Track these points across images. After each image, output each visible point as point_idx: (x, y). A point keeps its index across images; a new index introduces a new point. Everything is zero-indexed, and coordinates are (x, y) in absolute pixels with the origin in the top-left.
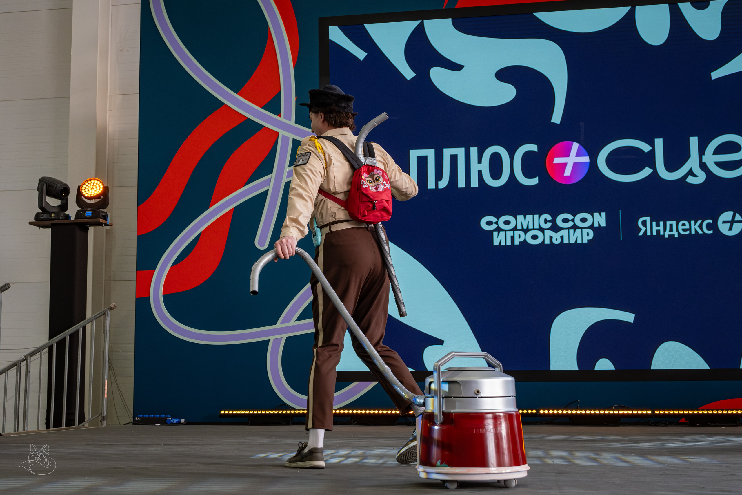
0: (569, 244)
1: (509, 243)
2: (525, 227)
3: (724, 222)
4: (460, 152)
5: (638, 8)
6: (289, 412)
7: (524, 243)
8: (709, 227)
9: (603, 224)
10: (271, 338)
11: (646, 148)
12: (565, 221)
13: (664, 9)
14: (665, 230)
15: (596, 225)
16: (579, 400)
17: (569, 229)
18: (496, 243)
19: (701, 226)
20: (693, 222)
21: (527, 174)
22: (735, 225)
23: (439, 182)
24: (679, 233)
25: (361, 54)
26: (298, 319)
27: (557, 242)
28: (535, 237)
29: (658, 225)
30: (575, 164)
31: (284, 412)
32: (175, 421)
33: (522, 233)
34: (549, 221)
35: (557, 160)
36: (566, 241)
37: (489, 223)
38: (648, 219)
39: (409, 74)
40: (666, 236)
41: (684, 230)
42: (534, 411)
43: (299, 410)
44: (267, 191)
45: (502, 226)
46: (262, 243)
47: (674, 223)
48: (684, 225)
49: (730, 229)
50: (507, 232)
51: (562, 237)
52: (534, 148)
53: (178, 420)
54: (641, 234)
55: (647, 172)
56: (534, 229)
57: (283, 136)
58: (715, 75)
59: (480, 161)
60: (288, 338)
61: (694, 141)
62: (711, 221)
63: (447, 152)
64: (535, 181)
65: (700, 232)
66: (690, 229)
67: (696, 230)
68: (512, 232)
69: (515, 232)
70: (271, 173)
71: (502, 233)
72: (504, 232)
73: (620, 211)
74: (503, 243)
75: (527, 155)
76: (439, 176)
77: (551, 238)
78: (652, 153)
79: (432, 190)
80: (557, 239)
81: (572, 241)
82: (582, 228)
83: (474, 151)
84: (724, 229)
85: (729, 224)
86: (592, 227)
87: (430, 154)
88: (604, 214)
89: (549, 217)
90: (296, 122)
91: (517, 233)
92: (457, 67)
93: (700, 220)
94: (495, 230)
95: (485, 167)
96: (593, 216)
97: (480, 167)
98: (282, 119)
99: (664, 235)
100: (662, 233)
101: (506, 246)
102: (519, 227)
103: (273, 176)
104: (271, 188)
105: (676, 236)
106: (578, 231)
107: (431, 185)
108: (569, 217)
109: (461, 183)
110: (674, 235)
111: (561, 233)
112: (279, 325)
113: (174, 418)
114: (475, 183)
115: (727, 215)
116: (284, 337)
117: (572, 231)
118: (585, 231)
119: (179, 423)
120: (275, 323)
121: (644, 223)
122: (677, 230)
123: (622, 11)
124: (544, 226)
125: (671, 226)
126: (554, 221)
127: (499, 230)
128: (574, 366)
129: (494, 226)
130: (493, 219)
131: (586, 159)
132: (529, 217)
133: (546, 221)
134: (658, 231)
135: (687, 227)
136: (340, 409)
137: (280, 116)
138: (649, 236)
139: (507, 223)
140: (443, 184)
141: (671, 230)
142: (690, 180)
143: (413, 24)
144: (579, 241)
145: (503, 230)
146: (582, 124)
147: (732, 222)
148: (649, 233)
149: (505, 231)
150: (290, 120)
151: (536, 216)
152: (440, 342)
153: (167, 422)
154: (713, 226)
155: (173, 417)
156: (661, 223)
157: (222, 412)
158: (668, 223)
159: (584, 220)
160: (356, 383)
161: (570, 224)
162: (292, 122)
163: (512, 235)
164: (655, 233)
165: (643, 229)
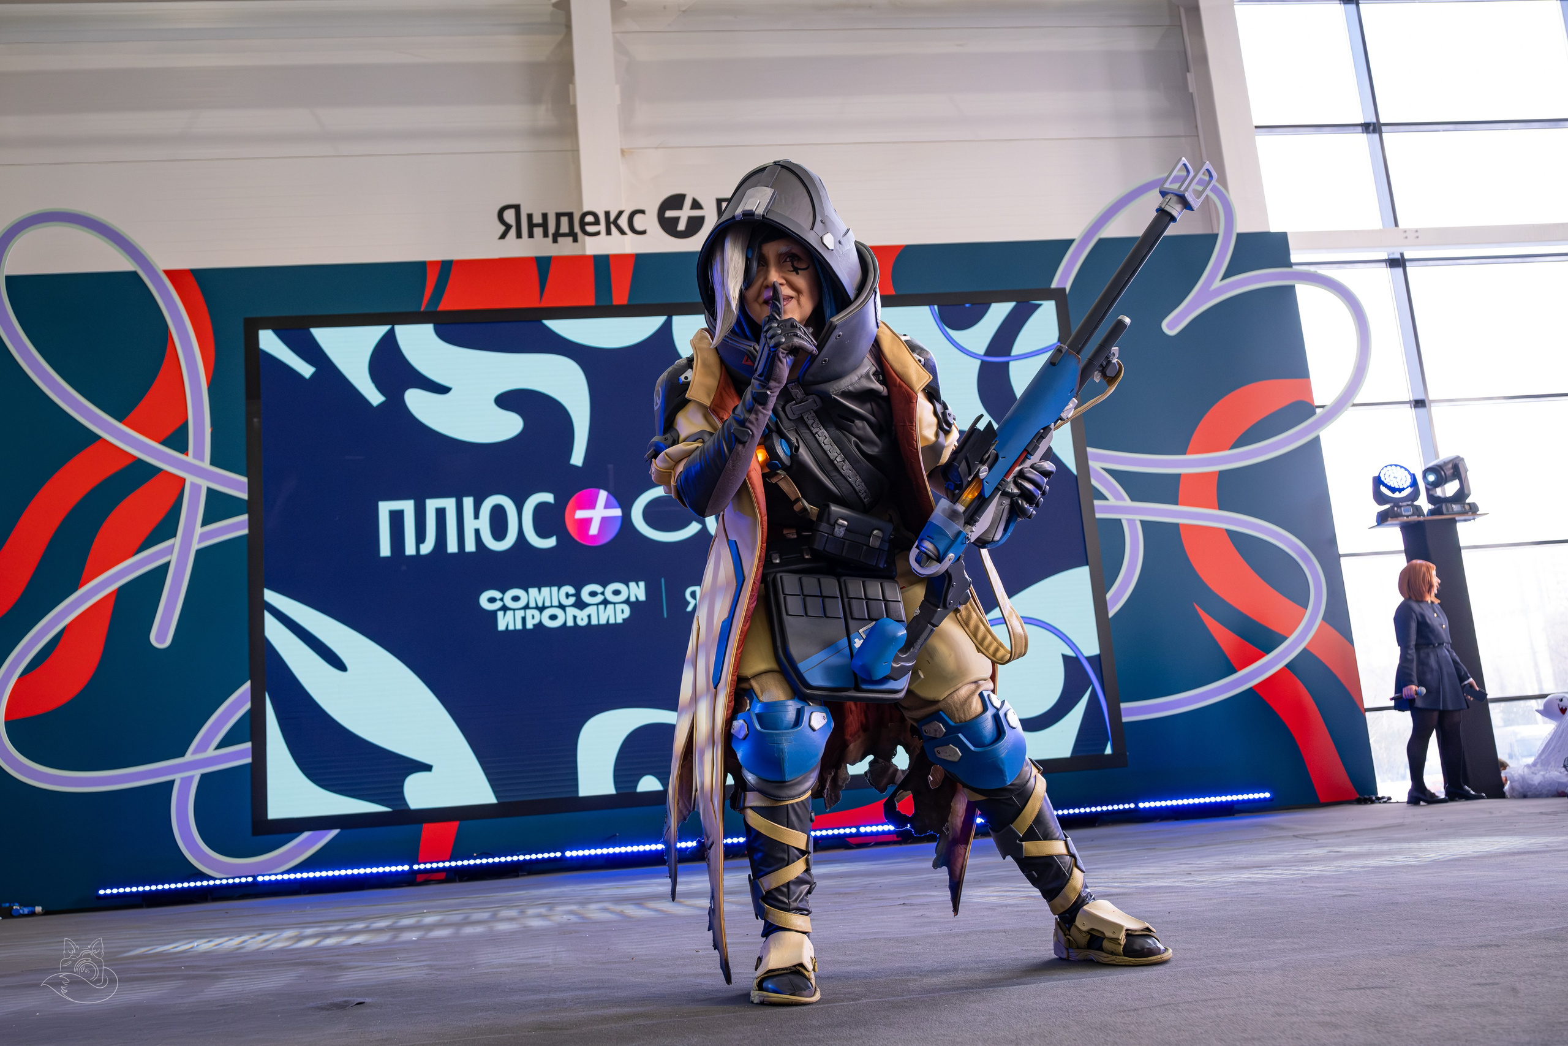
0: (599, 626)
1: (519, 626)
2: (540, 605)
4: (449, 504)
5: (676, 319)
6: (205, 883)
7: (540, 626)
9: (642, 597)
10: (178, 777)
12: (593, 594)
15: (633, 599)
16: (618, 834)
17: (597, 604)
18: (501, 627)
21: (541, 533)
23: (422, 546)
25: (306, 370)
26: (219, 747)
27: (582, 623)
28: (553, 617)
30: (604, 520)
31: (199, 884)
32: (26, 911)
33: (536, 613)
34: (572, 595)
35: (580, 514)
36: (594, 622)
37: (492, 600)
39: (375, 397)
42: (558, 854)
43: (221, 879)
44: (168, 564)
45: (509, 603)
46: (161, 637)
50: (516, 612)
51: (589, 617)
52: (549, 497)
53: (30, 909)
55: (694, 528)
56: (552, 606)
57: (192, 484)
59: (477, 516)
60: (203, 776)
63: (432, 505)
64: (551, 542)
68: (523, 611)
69: (528, 611)
70: (174, 535)
71: (509, 613)
72: (512, 612)
73: (663, 580)
74: (511, 627)
75: (540, 508)
76: (420, 537)
77: (575, 617)
79: (411, 557)
80: (582, 619)
81: (603, 621)
82: (614, 604)
83: (468, 502)
86: (627, 602)
87: (407, 506)
88: (642, 584)
89: (571, 590)
90: (212, 463)
91: (529, 612)
92: (443, 390)
94: (500, 609)
95: (484, 523)
96: (628, 586)
97: (477, 524)
98: (190, 458)
101: (515, 631)
102: (532, 604)
103: (177, 541)
104: (174, 558)
106: (610, 607)
107: (410, 549)
108: (598, 588)
109: (452, 547)
111: (587, 611)
112: (189, 756)
113: (25, 906)
114: (470, 546)
116: (197, 774)
117: (602, 607)
118: (619, 607)
119: (33, 914)
120: (183, 755)
121: (693, 594)
123: (655, 322)
124: (565, 602)
126: (578, 595)
127: (505, 608)
128: (609, 789)
129: (499, 604)
130: (497, 594)
131: (617, 512)
132: (545, 590)
133: (568, 595)
136: (282, 873)
137: (187, 455)
139: (516, 599)
140: (427, 548)
143: (381, 330)
144: (612, 621)
145: (510, 609)
146: (610, 466)
149: (514, 610)
150: (202, 460)
151: (555, 589)
152: (428, 768)
153: (13, 913)
155: (21, 905)
157: (102, 892)
159: (617, 593)
160: (306, 834)
161: (600, 598)
162: (206, 464)
163: (523, 615)
165: (692, 602)
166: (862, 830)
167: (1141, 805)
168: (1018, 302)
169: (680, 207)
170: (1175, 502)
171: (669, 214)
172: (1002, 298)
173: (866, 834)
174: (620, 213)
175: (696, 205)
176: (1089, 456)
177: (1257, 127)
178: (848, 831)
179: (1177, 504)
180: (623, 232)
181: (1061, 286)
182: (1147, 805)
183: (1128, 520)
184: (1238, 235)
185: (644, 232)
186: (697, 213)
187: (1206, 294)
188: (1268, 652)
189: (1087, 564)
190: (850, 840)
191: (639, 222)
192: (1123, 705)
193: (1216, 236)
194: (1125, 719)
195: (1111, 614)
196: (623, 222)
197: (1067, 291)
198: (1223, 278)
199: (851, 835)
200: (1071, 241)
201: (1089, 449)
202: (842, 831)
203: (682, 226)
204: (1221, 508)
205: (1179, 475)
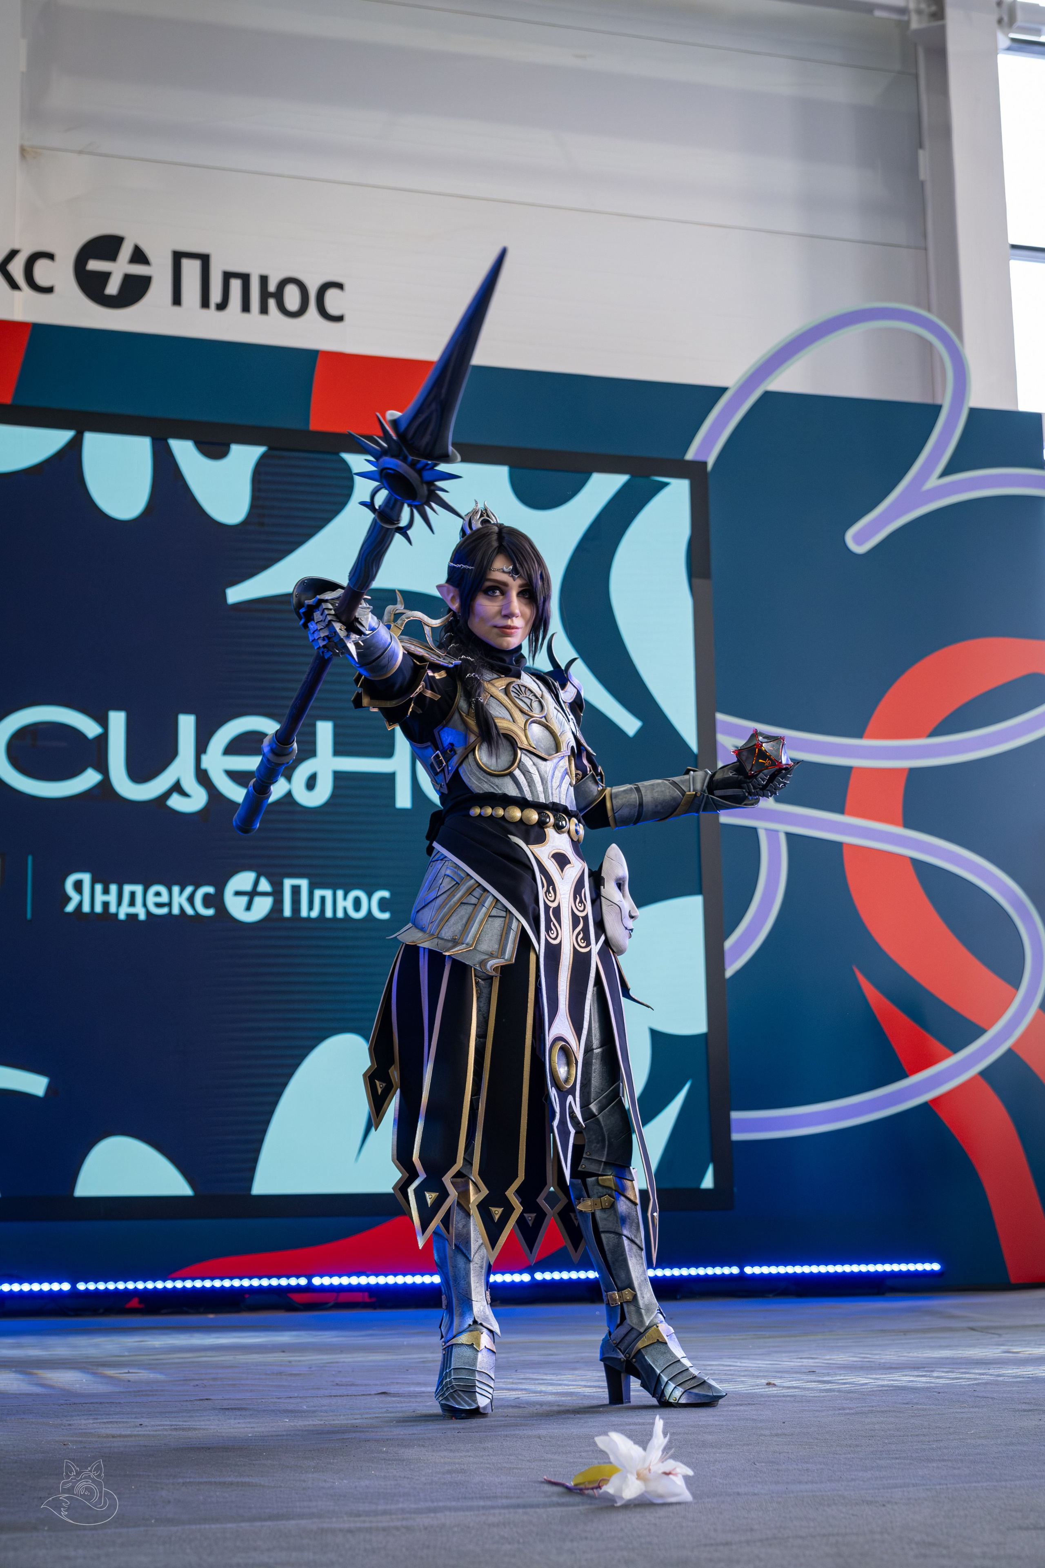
3: (238, 893)
8: (208, 901)
11: (90, 728)
13: (142, 446)
14: (119, 902)
19: (191, 899)
20: (176, 889)
22: (257, 900)
24: (148, 913)
29: (106, 891)
38: (86, 878)
40: (122, 916)
41: (159, 905)
47: (138, 889)
48: (158, 894)
49: (248, 908)
54: (70, 908)
55: (89, 778)
58: (236, 594)
61: (187, 724)
62: (210, 890)
65: (189, 911)
66: (169, 905)
67: (182, 909)
73: (30, 859)
78: (102, 740)
84: (236, 907)
85: (244, 900)
93: (191, 884)
99: (116, 915)
100: (113, 909)
105: (142, 916)
110: (135, 916)
115: (243, 880)
121: (78, 886)
122: (145, 905)
123: (56, 439)
125: (133, 895)
134: (106, 905)
135: (164, 899)
138: (86, 914)
141: (132, 903)
142: (176, 802)
147: (253, 894)
148: (86, 908)
154: (215, 901)
156: (113, 888)
158: (128, 889)
164: (98, 909)
165: (75, 898)
166: (317, 1281)
167: (748, 1270)
168: (633, 475)
169: (112, 256)
170: (840, 810)
171: (94, 265)
172: (610, 466)
173: (322, 1289)
174: (13, 254)
175: (139, 256)
176: (719, 727)
177: (1014, 247)
178: (293, 1282)
179: (842, 811)
180: (14, 285)
181: (700, 458)
182: (757, 1270)
183: (766, 830)
184: (973, 411)
185: (49, 290)
186: (138, 270)
187: (916, 496)
188: (955, 1050)
189: (699, 892)
190: (296, 1298)
191: (43, 272)
192: (735, 1115)
193: (938, 408)
194: (736, 1137)
195: (729, 973)
196: (16, 268)
197: (710, 466)
198: (944, 474)
199: (298, 1289)
200: (723, 390)
201: (720, 716)
202: (284, 1282)
203: (113, 288)
204: (907, 825)
205: (849, 769)
